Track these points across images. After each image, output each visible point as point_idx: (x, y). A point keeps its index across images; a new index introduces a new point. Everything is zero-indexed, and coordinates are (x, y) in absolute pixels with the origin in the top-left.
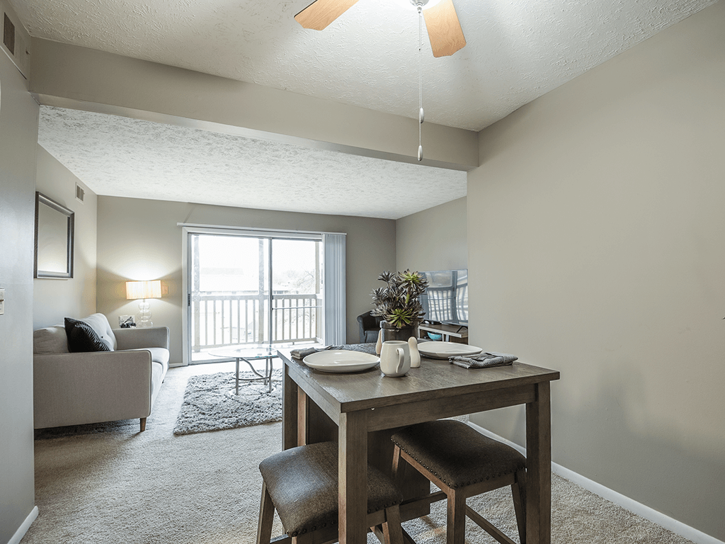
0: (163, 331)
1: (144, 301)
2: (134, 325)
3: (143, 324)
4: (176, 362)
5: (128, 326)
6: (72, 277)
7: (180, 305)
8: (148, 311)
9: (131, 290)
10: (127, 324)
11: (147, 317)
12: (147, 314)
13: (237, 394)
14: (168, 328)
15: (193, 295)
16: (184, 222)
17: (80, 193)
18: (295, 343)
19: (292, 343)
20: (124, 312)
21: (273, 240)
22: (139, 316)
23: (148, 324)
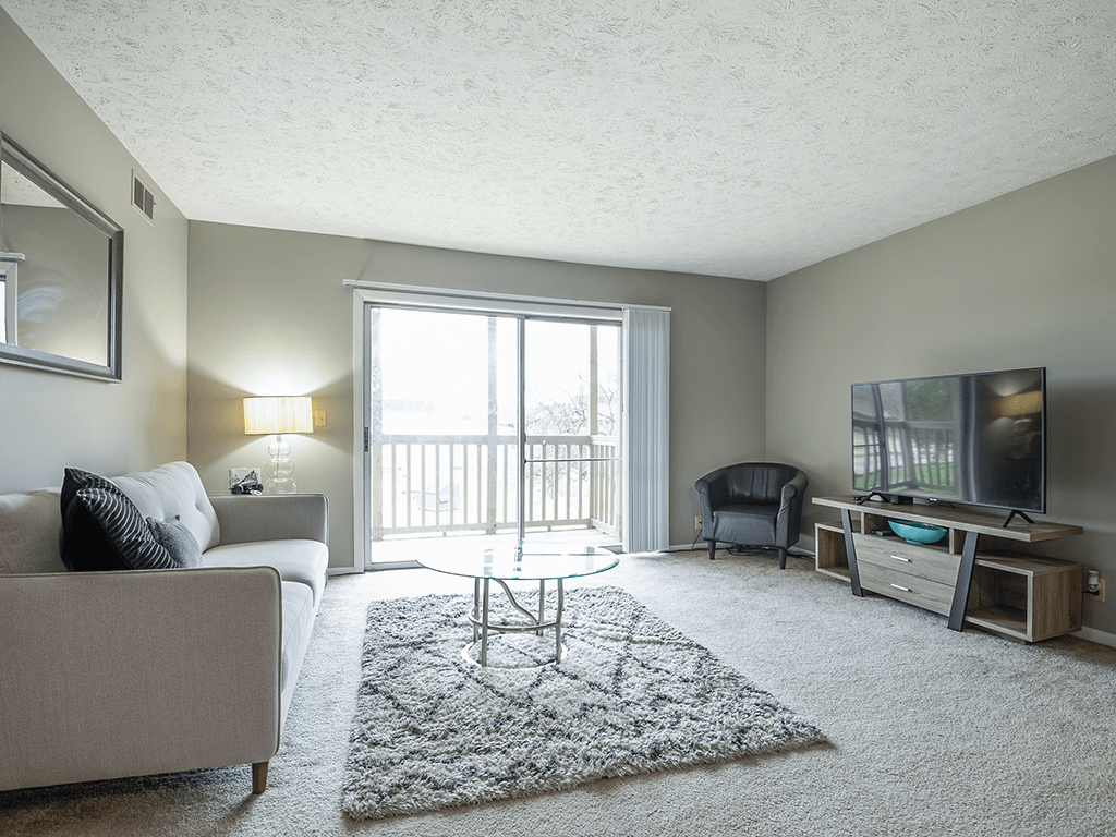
0: (316, 502)
1: (279, 440)
2: (259, 488)
3: (277, 486)
4: (342, 566)
5: (246, 491)
6: (118, 375)
7: (349, 449)
8: (286, 460)
9: (255, 416)
10: (245, 486)
11: (285, 472)
12: (286, 467)
13: (483, 662)
14: (326, 497)
15: (372, 431)
16: (358, 279)
17: (143, 197)
18: (553, 528)
19: (546, 529)
20: (240, 462)
21: (527, 322)
22: (271, 471)
23: (287, 486)
